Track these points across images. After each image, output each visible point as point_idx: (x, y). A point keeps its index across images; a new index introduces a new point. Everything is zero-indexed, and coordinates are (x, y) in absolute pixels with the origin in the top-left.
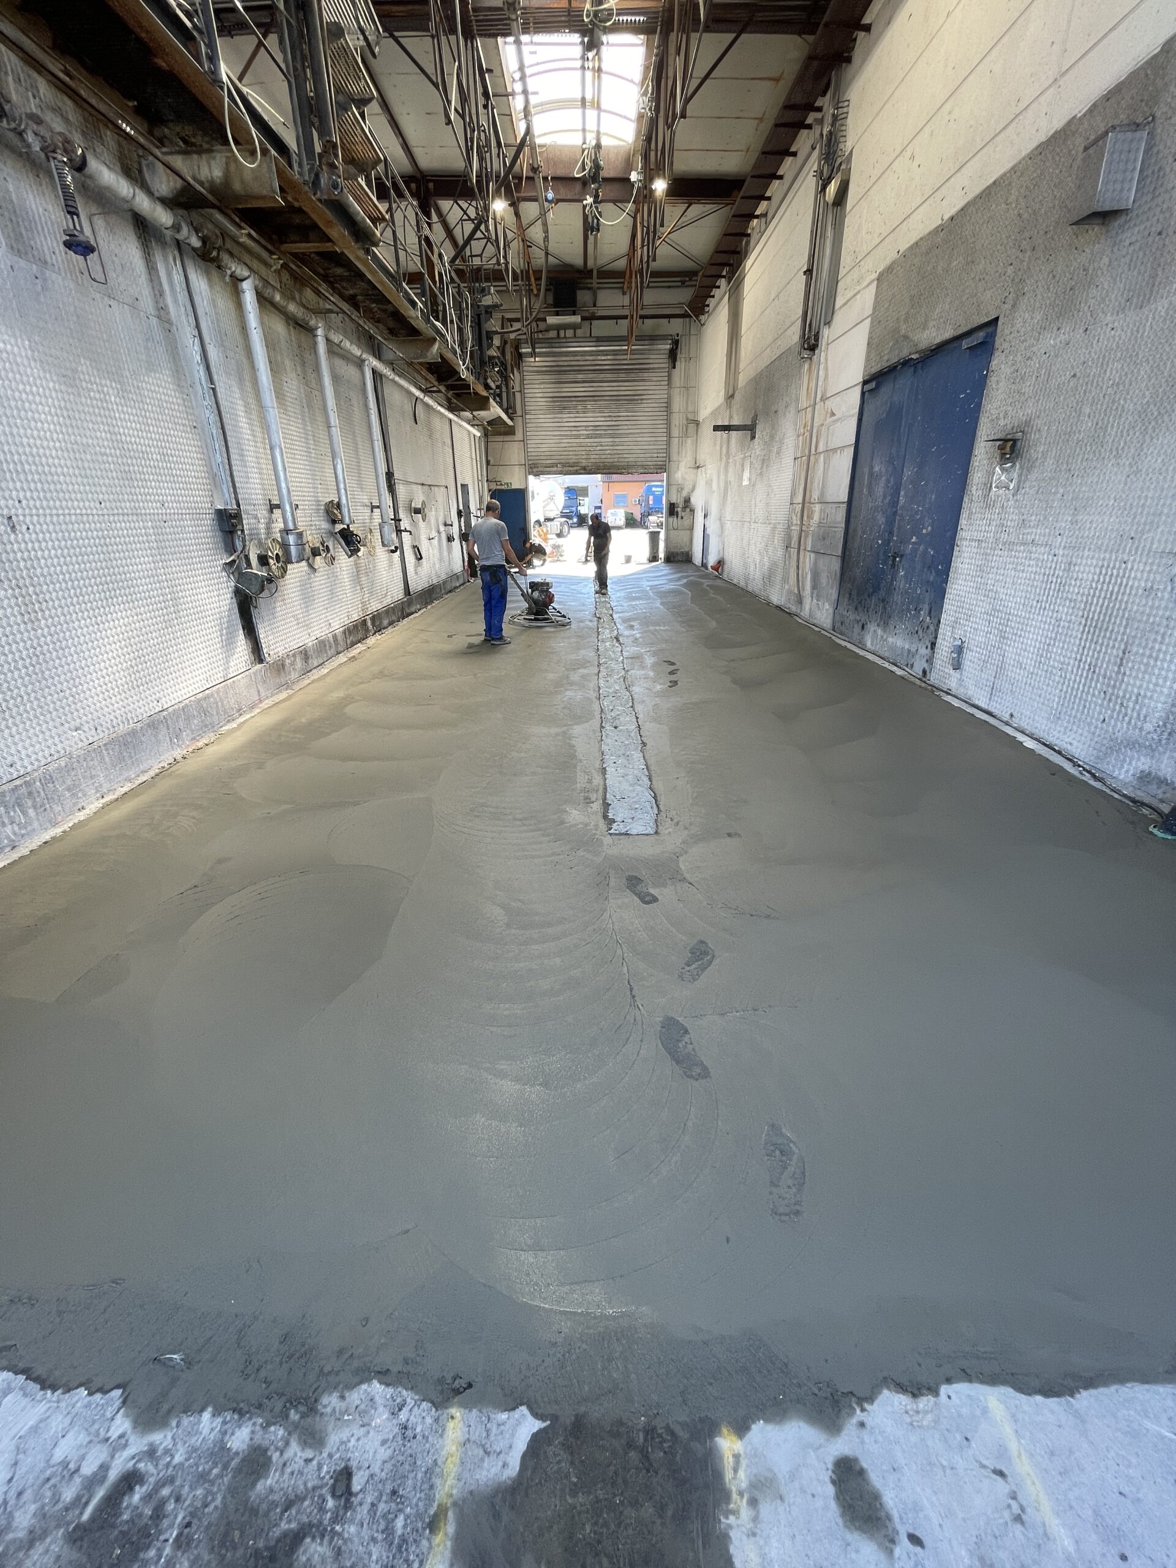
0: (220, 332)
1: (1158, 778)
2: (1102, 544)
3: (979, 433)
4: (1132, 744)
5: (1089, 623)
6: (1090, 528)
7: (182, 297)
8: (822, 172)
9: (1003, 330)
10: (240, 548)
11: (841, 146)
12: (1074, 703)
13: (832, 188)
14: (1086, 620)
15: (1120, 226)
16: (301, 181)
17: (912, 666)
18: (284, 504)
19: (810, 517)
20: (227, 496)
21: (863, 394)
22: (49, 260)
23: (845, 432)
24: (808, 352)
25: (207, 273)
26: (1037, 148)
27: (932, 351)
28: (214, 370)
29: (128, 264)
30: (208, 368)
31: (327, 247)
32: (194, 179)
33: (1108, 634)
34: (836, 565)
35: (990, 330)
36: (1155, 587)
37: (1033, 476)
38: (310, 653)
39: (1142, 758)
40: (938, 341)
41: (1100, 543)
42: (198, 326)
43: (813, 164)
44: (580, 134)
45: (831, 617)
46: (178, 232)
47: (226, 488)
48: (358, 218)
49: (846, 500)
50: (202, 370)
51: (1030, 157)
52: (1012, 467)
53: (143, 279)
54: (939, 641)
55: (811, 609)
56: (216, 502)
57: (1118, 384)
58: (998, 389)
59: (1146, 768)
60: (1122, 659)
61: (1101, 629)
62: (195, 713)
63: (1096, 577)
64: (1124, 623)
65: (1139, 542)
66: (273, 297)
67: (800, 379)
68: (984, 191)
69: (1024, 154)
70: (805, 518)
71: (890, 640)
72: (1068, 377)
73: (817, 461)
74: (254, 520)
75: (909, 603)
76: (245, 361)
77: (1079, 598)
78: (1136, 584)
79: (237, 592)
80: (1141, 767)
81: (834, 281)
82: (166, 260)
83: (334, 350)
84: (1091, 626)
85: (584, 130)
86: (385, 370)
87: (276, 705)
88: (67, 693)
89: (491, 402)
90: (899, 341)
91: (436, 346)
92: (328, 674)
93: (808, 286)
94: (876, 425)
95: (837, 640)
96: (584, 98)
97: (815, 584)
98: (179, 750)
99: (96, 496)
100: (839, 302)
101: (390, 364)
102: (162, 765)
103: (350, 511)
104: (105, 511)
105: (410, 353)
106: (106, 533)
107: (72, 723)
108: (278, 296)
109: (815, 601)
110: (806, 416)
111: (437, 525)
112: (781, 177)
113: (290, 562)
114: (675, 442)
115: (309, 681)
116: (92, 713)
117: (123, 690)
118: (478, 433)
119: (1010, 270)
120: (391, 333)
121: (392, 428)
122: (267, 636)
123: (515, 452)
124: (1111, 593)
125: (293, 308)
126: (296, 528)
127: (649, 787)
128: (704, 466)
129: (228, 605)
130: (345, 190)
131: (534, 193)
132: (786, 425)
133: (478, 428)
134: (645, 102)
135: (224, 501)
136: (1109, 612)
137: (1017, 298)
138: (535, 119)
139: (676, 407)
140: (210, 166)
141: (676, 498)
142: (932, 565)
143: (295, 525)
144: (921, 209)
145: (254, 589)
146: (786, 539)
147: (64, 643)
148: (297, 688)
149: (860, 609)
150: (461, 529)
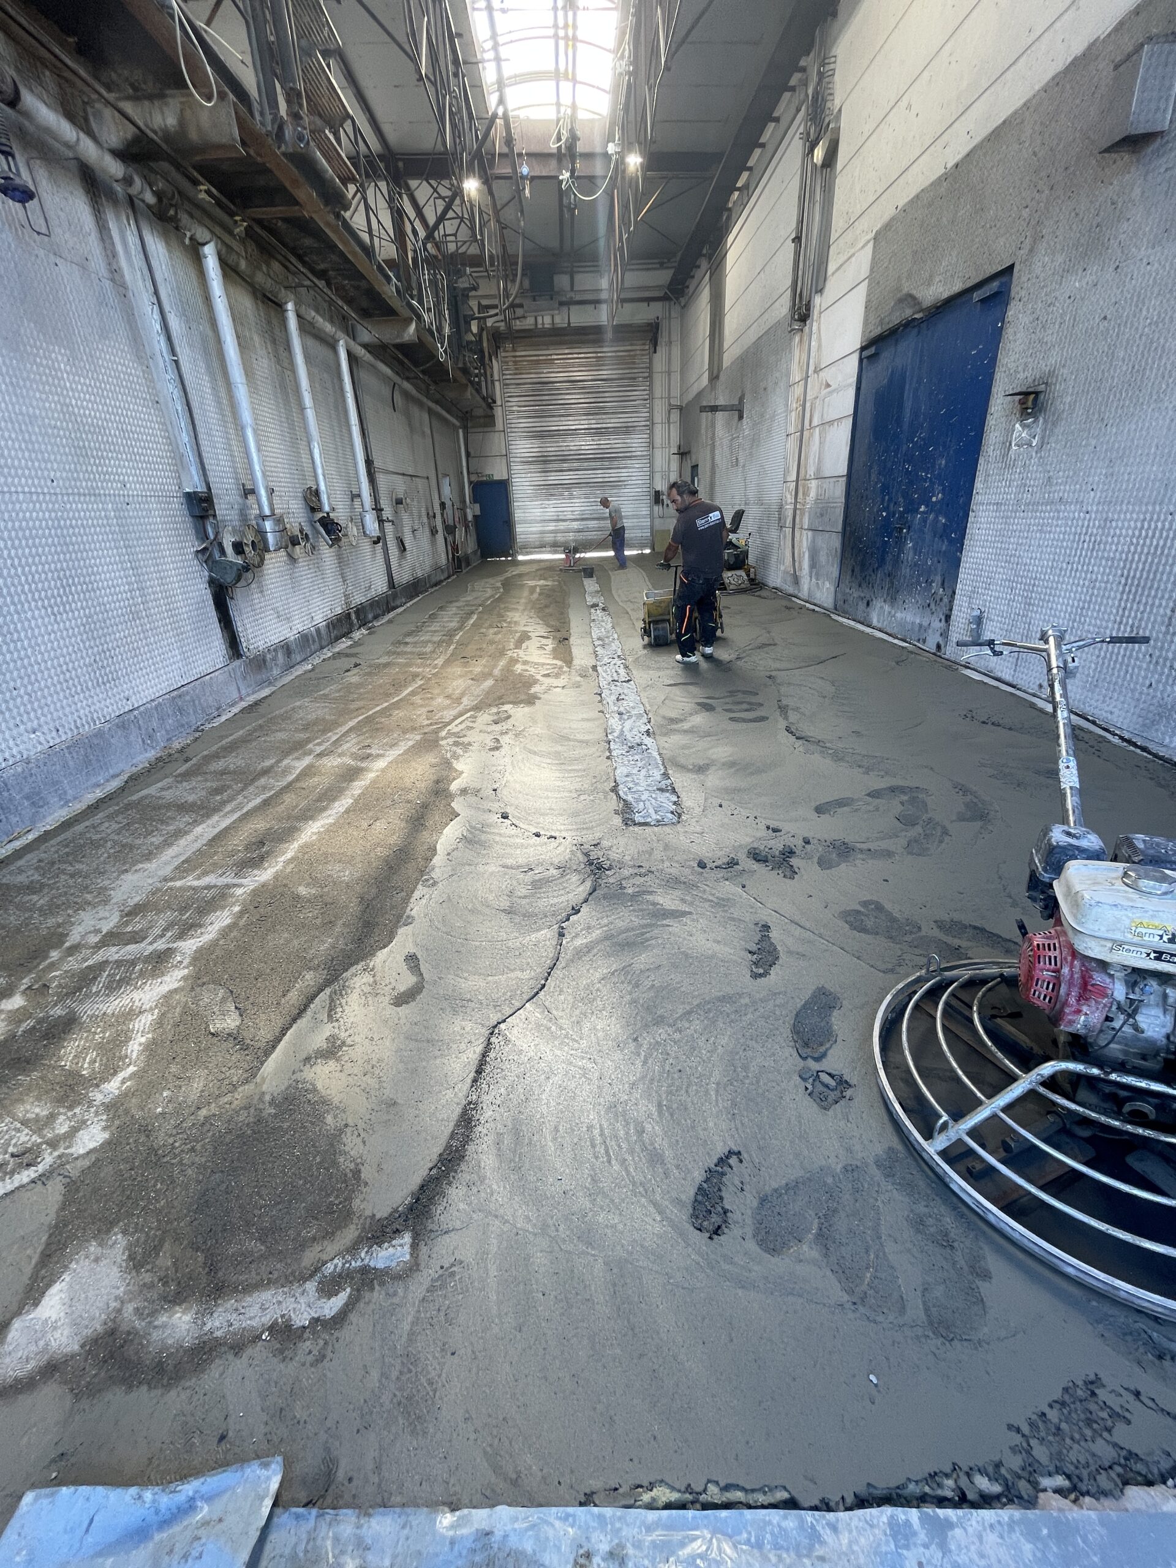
0: (182, 301)
2: (1143, 496)
3: (994, 390)
5: (1130, 581)
6: (1128, 480)
7: (138, 260)
8: (808, 134)
9: (1019, 278)
10: (212, 537)
11: (829, 104)
12: (1113, 669)
13: (819, 154)
14: (1127, 579)
15: (1153, 153)
16: (264, 131)
17: (924, 641)
18: (258, 488)
19: (806, 494)
20: (196, 478)
21: (861, 360)
23: (843, 403)
24: (799, 323)
25: (165, 236)
26: (1053, 78)
27: (938, 308)
28: (176, 342)
29: (76, 221)
30: (169, 338)
31: (293, 211)
32: (147, 126)
33: (1153, 593)
34: (836, 542)
35: (1004, 279)
37: (1059, 430)
38: (293, 647)
40: (945, 295)
41: (1140, 494)
42: (156, 293)
43: (799, 126)
44: (554, 108)
45: (833, 595)
46: (130, 185)
47: (194, 470)
48: (327, 176)
49: (845, 473)
50: (163, 340)
51: (1044, 89)
52: (1034, 422)
53: (93, 239)
54: (955, 612)
55: (809, 589)
56: (184, 484)
57: (1157, 323)
58: (1015, 341)
60: (1170, 618)
61: (1144, 587)
62: (170, 712)
63: (1137, 533)
66: (238, 264)
67: (790, 353)
68: (992, 133)
69: (1037, 88)
70: (800, 495)
71: (899, 615)
72: (1097, 320)
73: (811, 435)
74: (226, 506)
75: (919, 575)
76: (210, 333)
77: (1118, 556)
79: (212, 582)
81: (825, 245)
82: (118, 218)
83: (305, 326)
84: (1132, 584)
85: (558, 104)
86: (361, 352)
87: (257, 704)
88: (22, 691)
89: (470, 389)
90: (901, 301)
91: (413, 326)
92: (313, 670)
93: (797, 254)
94: (877, 393)
95: (840, 619)
96: (557, 69)
97: (813, 565)
98: (153, 752)
99: (46, 473)
100: (831, 268)
101: (365, 346)
102: (134, 770)
103: (328, 498)
104: (58, 490)
105: (386, 334)
106: (60, 514)
107: (29, 725)
108: (243, 265)
109: (814, 580)
110: (798, 390)
111: (420, 516)
112: (763, 146)
113: (268, 551)
114: (658, 429)
115: (292, 677)
116: (51, 713)
117: (87, 688)
118: (457, 423)
119: (1025, 213)
120: (365, 314)
121: (369, 414)
122: (246, 630)
123: (496, 442)
124: (1156, 547)
125: (260, 278)
126: (273, 514)
127: (666, 775)
128: (689, 452)
129: (201, 596)
130: (312, 144)
131: (507, 170)
132: (777, 403)
133: (457, 417)
134: (624, 65)
135: (193, 483)
136: (1154, 568)
137: (1035, 242)
138: (509, 92)
139: (658, 392)
140: (163, 113)
141: (661, 485)
142: (944, 533)
143: (272, 509)
144: (921, 159)
145: (229, 578)
146: (780, 519)
147: (16, 636)
148: (279, 684)
149: (864, 585)
150: (444, 522)
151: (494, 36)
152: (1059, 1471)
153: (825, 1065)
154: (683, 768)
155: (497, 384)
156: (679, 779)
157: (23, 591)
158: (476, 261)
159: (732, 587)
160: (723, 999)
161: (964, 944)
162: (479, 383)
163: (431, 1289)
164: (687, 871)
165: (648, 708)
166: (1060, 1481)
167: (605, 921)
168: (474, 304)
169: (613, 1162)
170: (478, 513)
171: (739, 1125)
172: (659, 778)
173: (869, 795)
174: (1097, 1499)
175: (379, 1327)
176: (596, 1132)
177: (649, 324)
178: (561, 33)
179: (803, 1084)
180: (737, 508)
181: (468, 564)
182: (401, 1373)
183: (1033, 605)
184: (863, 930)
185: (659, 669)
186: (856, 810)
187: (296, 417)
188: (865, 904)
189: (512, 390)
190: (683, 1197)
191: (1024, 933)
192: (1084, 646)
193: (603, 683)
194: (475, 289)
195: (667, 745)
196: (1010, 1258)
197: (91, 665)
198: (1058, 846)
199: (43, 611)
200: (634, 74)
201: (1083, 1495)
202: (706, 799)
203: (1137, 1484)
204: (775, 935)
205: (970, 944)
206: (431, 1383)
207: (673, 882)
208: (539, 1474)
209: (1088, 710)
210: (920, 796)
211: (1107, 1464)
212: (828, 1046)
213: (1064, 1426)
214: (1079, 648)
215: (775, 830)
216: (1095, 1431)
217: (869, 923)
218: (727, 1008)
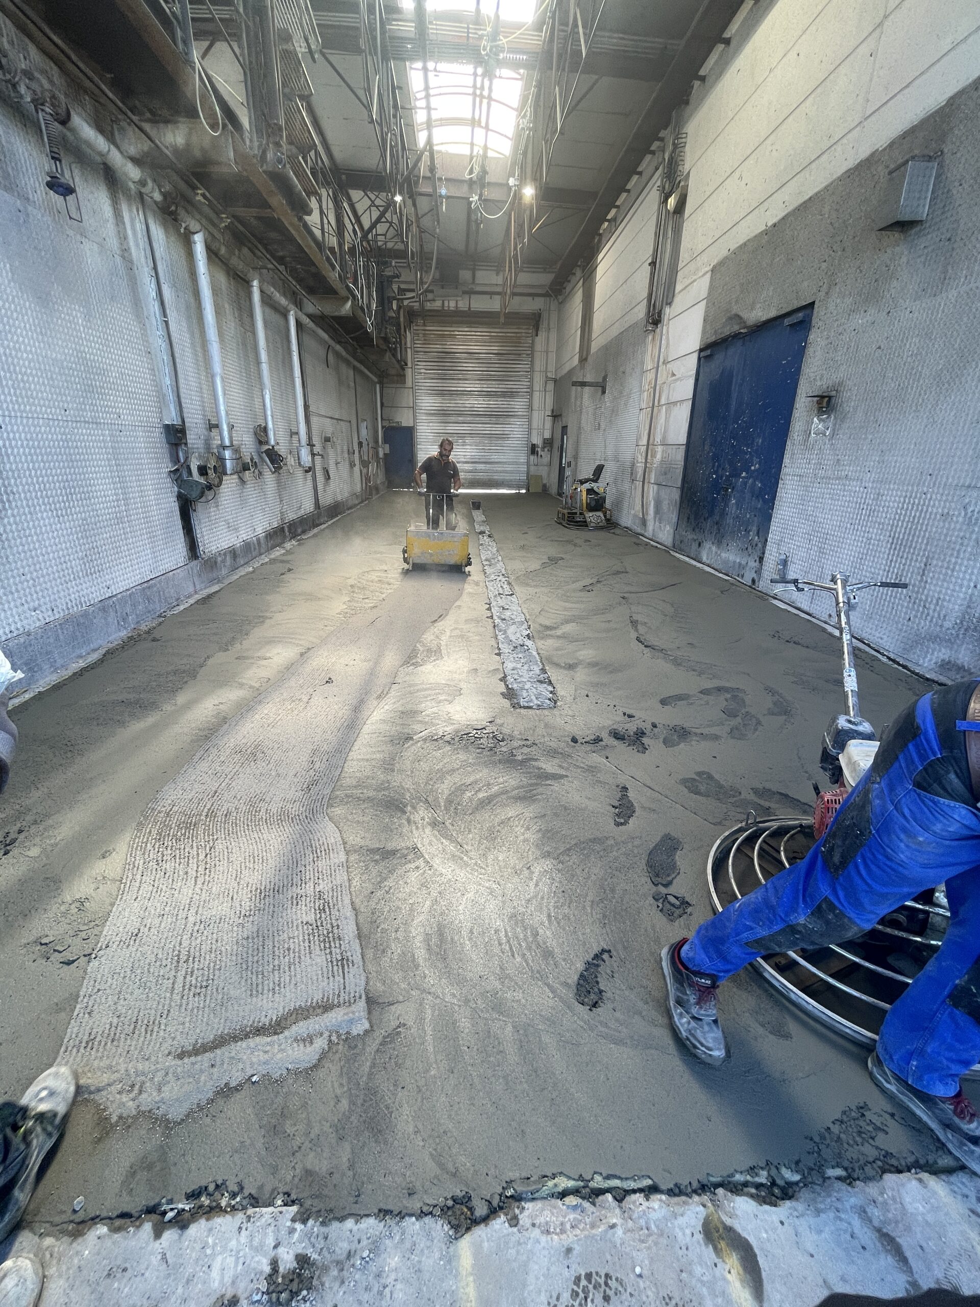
0: (173, 276)
1: (958, 665)
2: (905, 479)
3: (799, 391)
4: (934, 639)
5: (895, 541)
6: (895, 466)
7: (143, 242)
8: (664, 188)
9: (818, 312)
10: (182, 461)
11: (680, 168)
12: (883, 606)
13: (672, 202)
14: (893, 539)
15: (915, 234)
16: (251, 154)
17: (743, 576)
18: (222, 424)
19: (653, 456)
20: (174, 414)
21: (699, 359)
22: (31, 197)
23: (685, 389)
24: (652, 326)
25: (165, 225)
26: (845, 172)
27: (758, 327)
28: (167, 306)
29: (100, 210)
30: (162, 303)
31: (267, 213)
32: (162, 143)
33: (912, 550)
34: (676, 495)
35: (808, 312)
36: (951, 513)
37: (845, 425)
38: (238, 552)
39: (943, 650)
40: (764, 318)
41: (903, 477)
42: (155, 268)
43: (657, 180)
44: (469, 146)
45: (672, 536)
46: (144, 186)
47: (174, 405)
48: (296, 190)
49: (685, 442)
50: (157, 305)
51: (840, 179)
52: (827, 418)
53: (111, 226)
54: (766, 555)
55: (654, 530)
56: (164, 418)
57: (916, 355)
58: (815, 358)
59: (946, 658)
60: (924, 570)
61: (905, 546)
62: (140, 600)
63: (900, 505)
64: (925, 542)
65: (936, 479)
66: (219, 249)
67: (645, 347)
68: (801, 205)
69: (835, 177)
70: (649, 457)
71: (723, 555)
72: (874, 349)
73: (659, 411)
74: (195, 437)
75: (740, 525)
76: (192, 300)
77: (887, 522)
78: (935, 510)
79: (180, 497)
80: (942, 656)
81: (674, 270)
82: (130, 211)
83: (267, 300)
84: (897, 544)
85: (472, 144)
86: (306, 320)
87: (210, 596)
88: (29, 577)
89: (388, 354)
90: (730, 318)
91: (349, 303)
92: (253, 572)
93: (652, 274)
94: (711, 384)
95: (677, 555)
96: (473, 118)
97: (658, 510)
98: (125, 632)
99: (61, 404)
100: (678, 288)
101: (309, 316)
102: (110, 646)
103: (275, 434)
104: (69, 418)
105: (328, 308)
106: (69, 436)
107: (32, 604)
108: (223, 251)
109: (657, 523)
110: (651, 376)
111: (342, 452)
112: (628, 191)
113: (226, 474)
114: (536, 395)
115: (236, 577)
116: (50, 596)
117: (78, 576)
118: (376, 380)
119: (824, 265)
120: (311, 291)
121: (309, 369)
122: (203, 536)
123: (406, 398)
124: (914, 518)
125: (235, 261)
126: (232, 445)
127: (543, 671)
128: (561, 415)
129: (171, 507)
130: (288, 166)
131: (429, 190)
132: (632, 383)
133: (375, 375)
134: (524, 123)
135: (171, 418)
136: (912, 532)
137: (830, 288)
138: (435, 131)
139: (537, 367)
140: (174, 133)
141: (537, 440)
142: (759, 495)
143: (231, 441)
144: (748, 217)
145: (194, 494)
146: (632, 474)
147: (28, 532)
148: (227, 582)
149: (697, 530)
150: (360, 457)
151: (427, 88)
152: (838, 1165)
153: (672, 890)
154: (557, 665)
155: (409, 350)
156: (554, 674)
157: (36, 497)
158: (401, 254)
159: (592, 525)
160: (594, 840)
161: (773, 805)
162: (395, 349)
163: (383, 1043)
164: (563, 745)
165: (528, 617)
166: (839, 1172)
167: (501, 780)
168: (395, 287)
169: (516, 956)
170: (387, 451)
171: (609, 931)
172: (538, 672)
173: (701, 692)
174: (865, 1182)
175: (345, 1070)
176: (502, 934)
177: (534, 314)
178: (478, 92)
179: (656, 903)
180: (598, 463)
181: (378, 493)
182: (365, 1101)
183: (826, 554)
184: (698, 793)
185: (536, 586)
186: (692, 704)
187: (253, 368)
188: (699, 774)
189: (421, 356)
190: (569, 981)
191: (818, 793)
192: (862, 588)
193: (491, 595)
194: (398, 277)
195: (543, 647)
196: (804, 1024)
197: (83, 559)
198: (842, 730)
199: (50, 513)
200: (534, 129)
201: (855, 1180)
202: (576, 691)
203: (891, 1172)
204: (631, 794)
205: (777, 806)
206: (387, 1107)
207: (553, 753)
208: (472, 1169)
209: (864, 635)
210: (740, 695)
211: (871, 1159)
212: (673, 876)
213: (842, 1136)
214: (859, 589)
215: (630, 716)
216: (863, 1138)
217: (703, 788)
218: (597, 847)
